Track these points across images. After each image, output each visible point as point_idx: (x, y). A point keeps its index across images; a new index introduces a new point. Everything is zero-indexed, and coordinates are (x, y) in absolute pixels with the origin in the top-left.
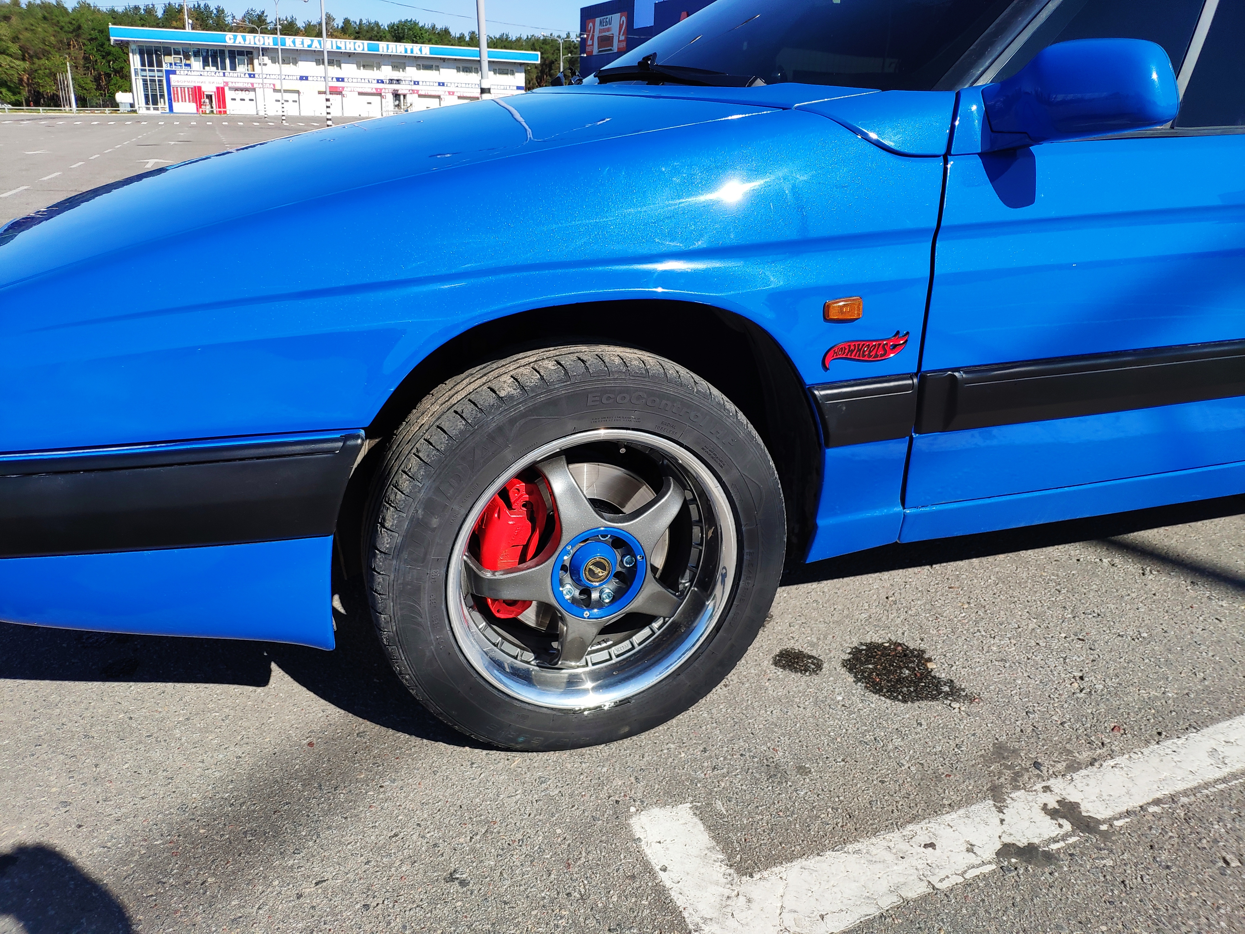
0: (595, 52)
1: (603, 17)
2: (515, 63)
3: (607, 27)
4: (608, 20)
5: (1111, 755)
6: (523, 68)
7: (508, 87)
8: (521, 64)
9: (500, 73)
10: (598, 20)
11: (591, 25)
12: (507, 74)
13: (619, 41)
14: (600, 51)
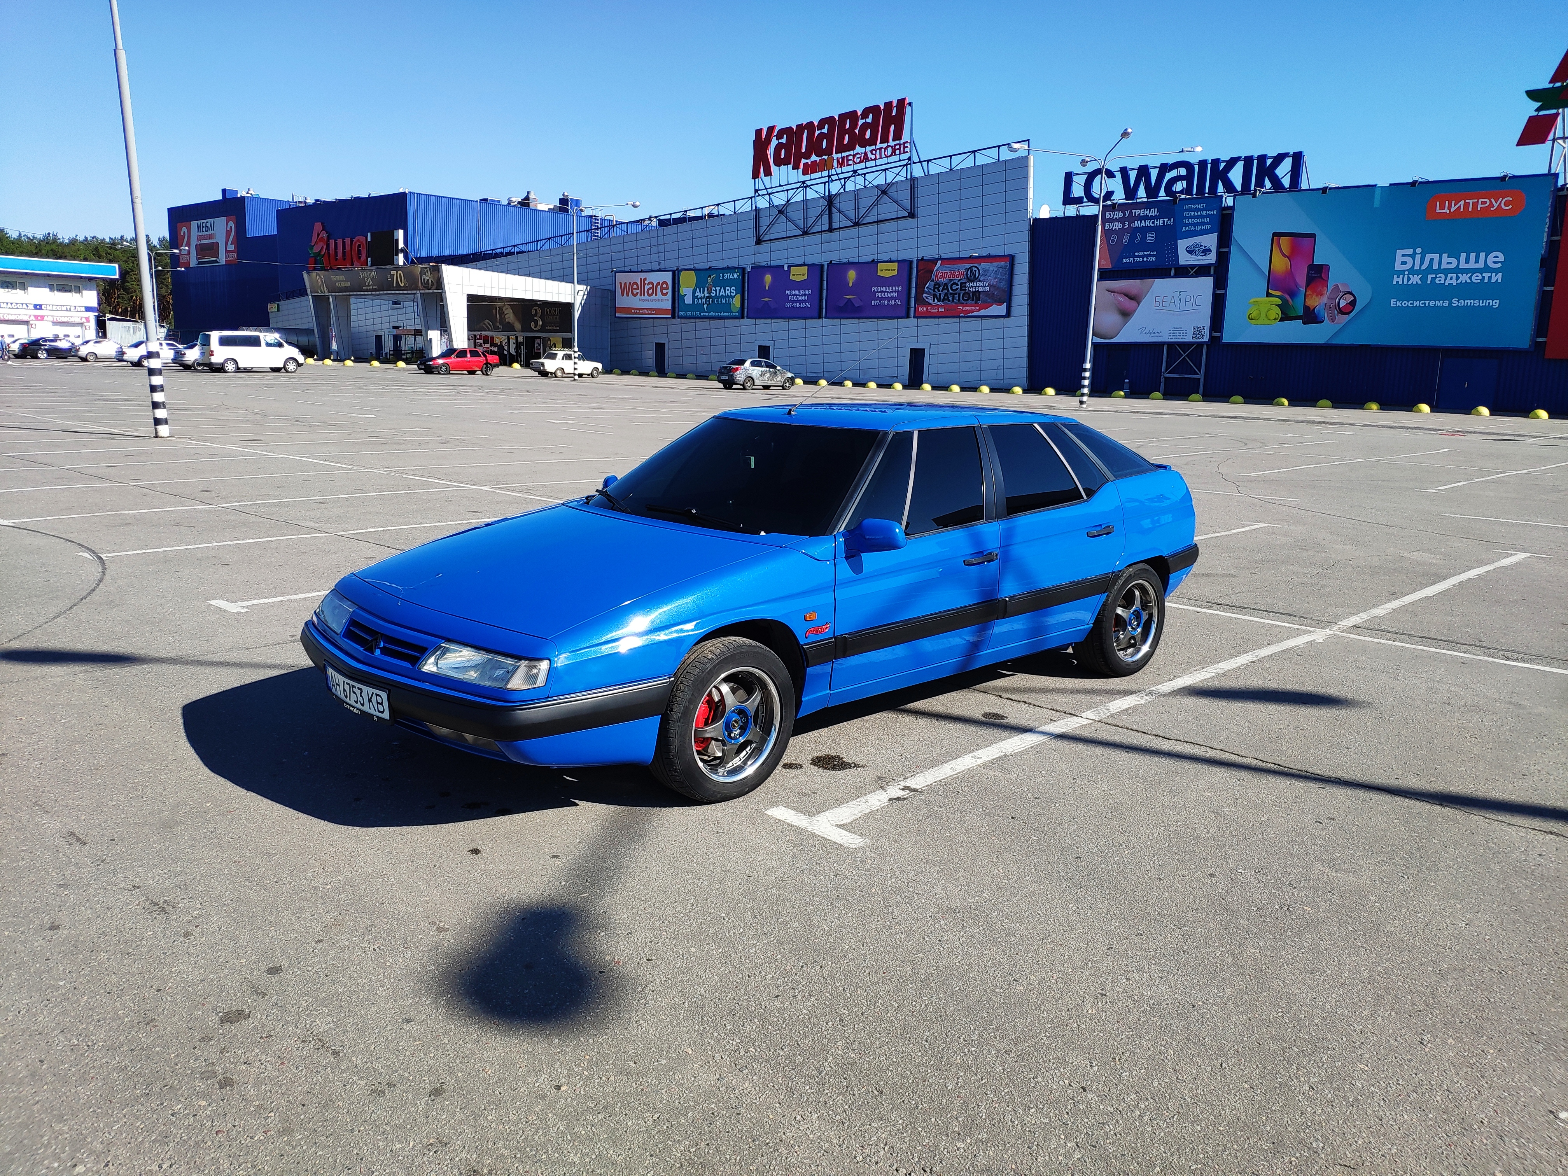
0: (193, 263)
1: (202, 221)
2: (81, 277)
3: (208, 233)
4: (208, 225)
5: (918, 773)
6: (93, 283)
7: (73, 309)
8: (90, 279)
9: (59, 290)
10: (194, 224)
11: (184, 229)
12: (70, 291)
13: (227, 251)
14: (200, 263)
